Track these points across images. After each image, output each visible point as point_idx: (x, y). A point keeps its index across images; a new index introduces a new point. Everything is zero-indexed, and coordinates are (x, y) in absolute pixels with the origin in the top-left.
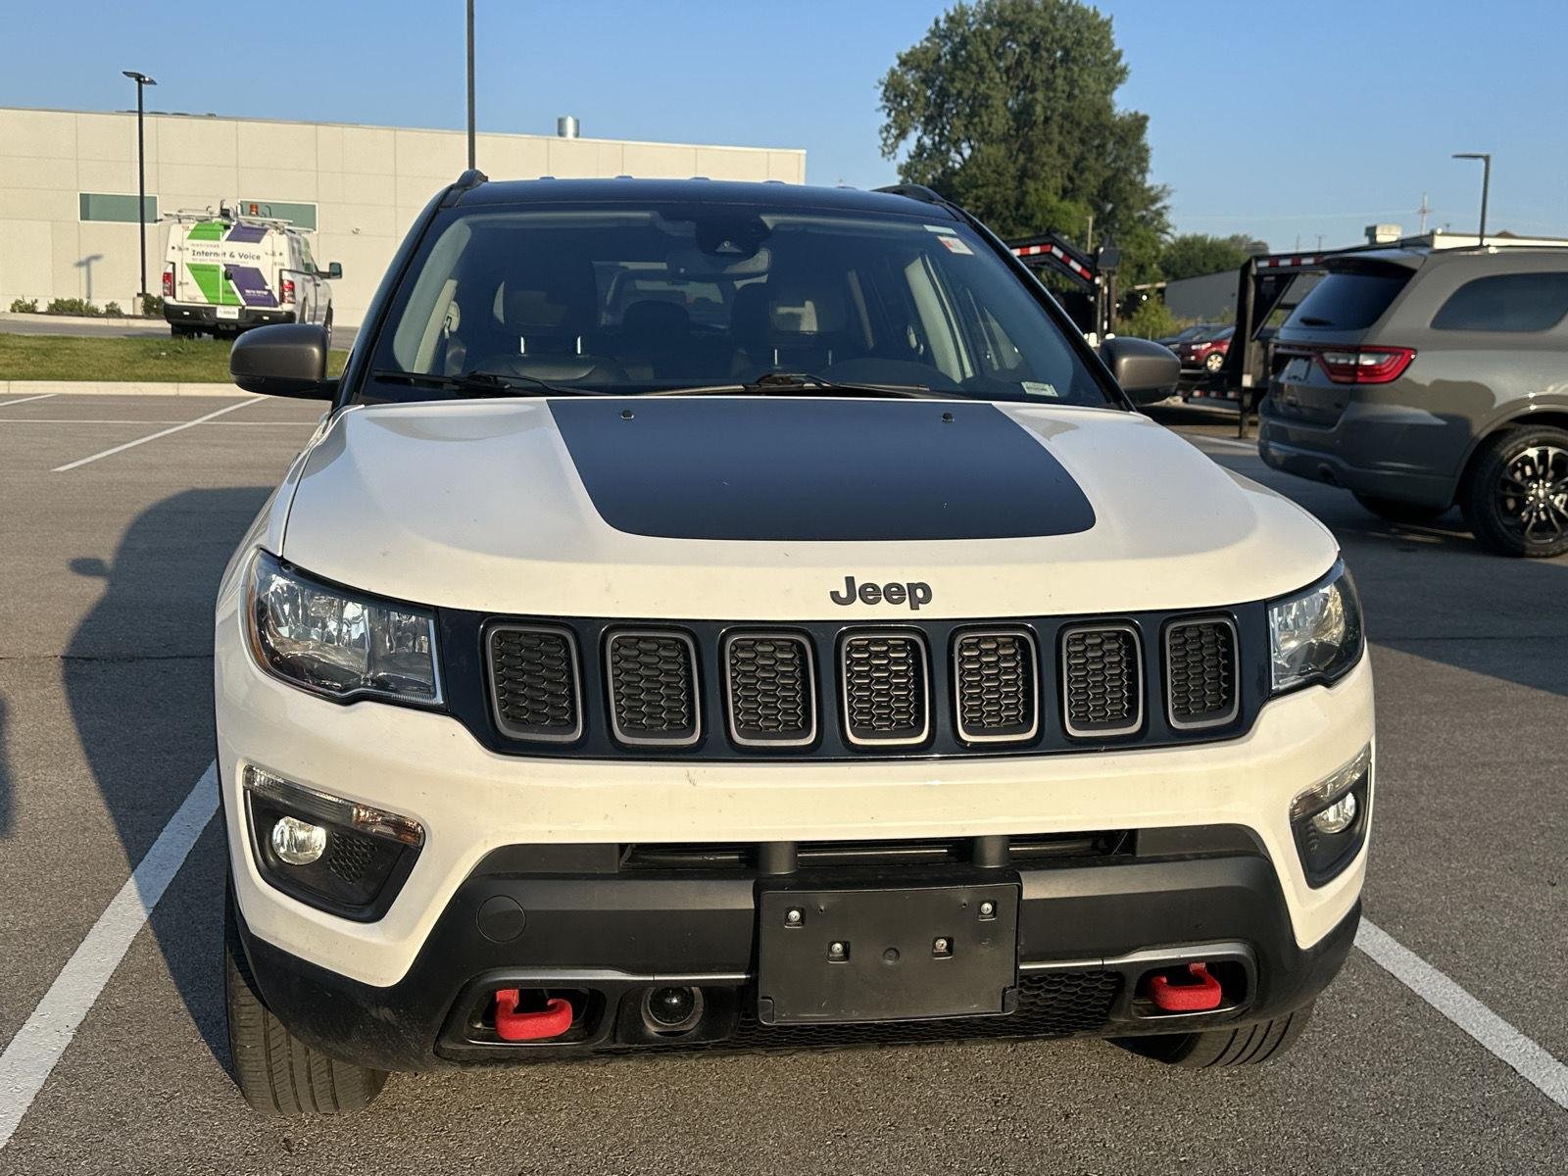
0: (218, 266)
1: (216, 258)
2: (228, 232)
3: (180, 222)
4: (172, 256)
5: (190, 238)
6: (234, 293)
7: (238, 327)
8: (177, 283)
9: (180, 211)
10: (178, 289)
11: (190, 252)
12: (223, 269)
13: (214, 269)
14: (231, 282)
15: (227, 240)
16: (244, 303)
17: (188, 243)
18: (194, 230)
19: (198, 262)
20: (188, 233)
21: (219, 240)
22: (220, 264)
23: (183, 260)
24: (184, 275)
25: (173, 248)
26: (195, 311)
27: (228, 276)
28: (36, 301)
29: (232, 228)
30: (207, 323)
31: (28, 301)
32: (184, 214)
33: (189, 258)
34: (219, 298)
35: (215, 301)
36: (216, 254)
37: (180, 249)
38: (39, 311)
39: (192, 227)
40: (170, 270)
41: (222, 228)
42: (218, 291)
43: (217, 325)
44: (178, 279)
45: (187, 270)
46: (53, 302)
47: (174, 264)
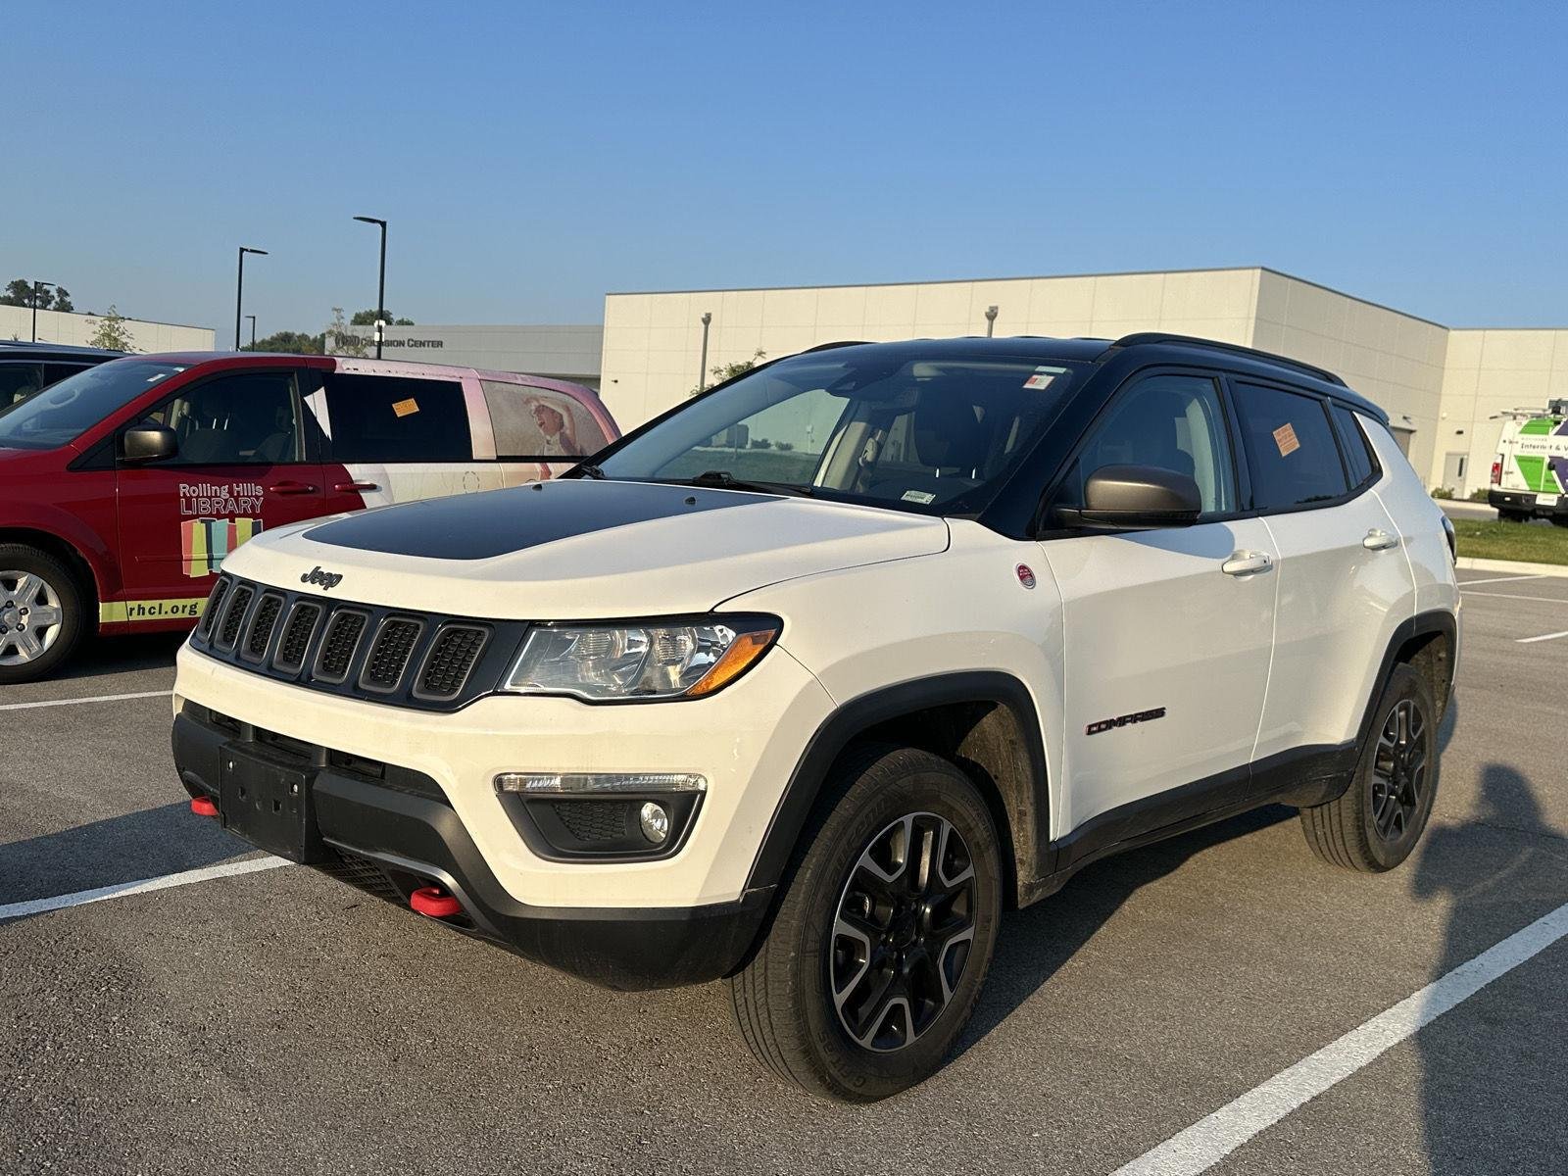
0: (1543, 458)
1: (1542, 450)
2: (1558, 427)
3: (1515, 418)
4: (1503, 448)
5: (1521, 432)
6: (1555, 482)
7: (1554, 513)
8: (1503, 472)
9: (1516, 410)
10: (1504, 476)
11: (1520, 445)
12: (1547, 460)
13: (1539, 461)
14: (1554, 472)
15: (1556, 434)
16: (1563, 491)
17: (1519, 438)
18: (1526, 426)
19: (1525, 454)
20: (1520, 428)
21: (1547, 433)
22: (1546, 456)
23: (1511, 452)
24: (1511, 465)
25: (1505, 441)
26: (1516, 498)
27: (1551, 467)
28: (1453, 489)
29: (1562, 423)
30: (1526, 508)
31: (1446, 490)
32: (1520, 411)
33: (1518, 451)
34: (1539, 486)
35: (1536, 489)
36: (1544, 447)
37: (1511, 442)
38: (1455, 497)
39: (1525, 422)
40: (1499, 461)
41: (1552, 423)
42: (1540, 481)
43: (1534, 510)
44: (1505, 469)
45: (1514, 462)
46: (1475, 491)
47: (1503, 455)
